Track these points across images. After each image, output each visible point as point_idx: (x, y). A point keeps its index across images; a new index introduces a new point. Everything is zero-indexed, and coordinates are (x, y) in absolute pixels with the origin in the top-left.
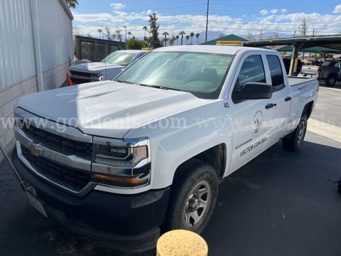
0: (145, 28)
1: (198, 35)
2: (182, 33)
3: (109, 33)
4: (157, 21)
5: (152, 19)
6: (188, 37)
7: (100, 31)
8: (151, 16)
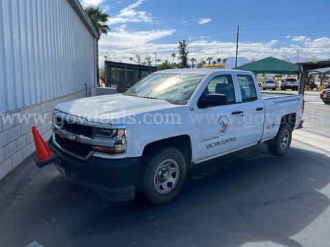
0: (174, 55)
1: (225, 61)
2: (209, 59)
3: (139, 60)
4: (186, 48)
5: (181, 46)
6: (214, 63)
7: (131, 59)
8: (180, 43)
